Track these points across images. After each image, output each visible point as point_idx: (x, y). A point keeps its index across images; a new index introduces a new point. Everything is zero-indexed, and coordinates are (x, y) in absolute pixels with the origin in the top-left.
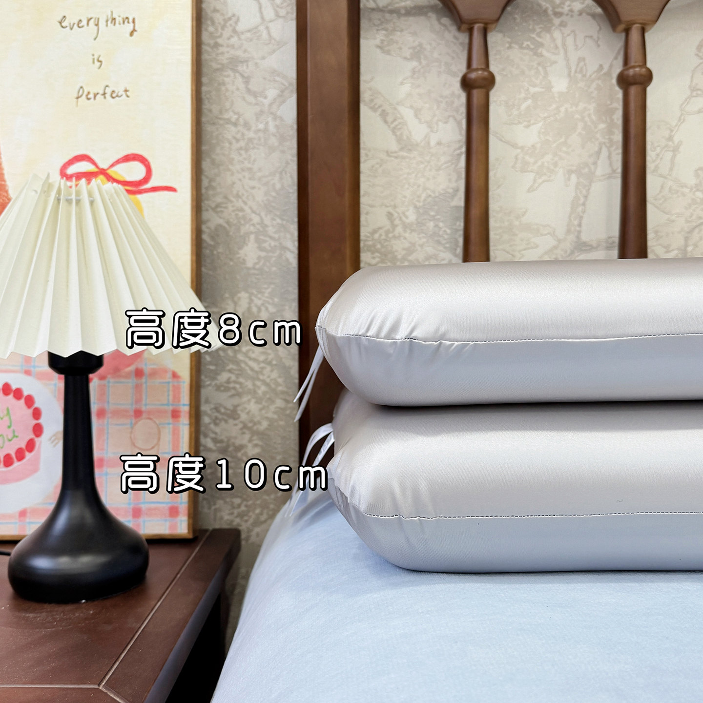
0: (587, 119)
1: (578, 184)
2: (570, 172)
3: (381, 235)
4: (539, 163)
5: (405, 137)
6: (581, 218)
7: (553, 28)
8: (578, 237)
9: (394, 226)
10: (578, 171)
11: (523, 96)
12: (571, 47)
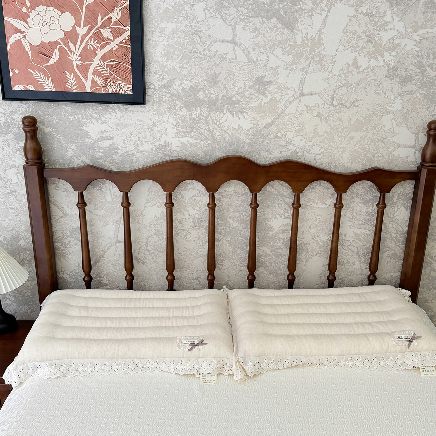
1: (116, 226)
4: (105, 220)
5: (65, 213)
9: (64, 236)
10: (116, 222)
11: (98, 202)
12: (111, 189)
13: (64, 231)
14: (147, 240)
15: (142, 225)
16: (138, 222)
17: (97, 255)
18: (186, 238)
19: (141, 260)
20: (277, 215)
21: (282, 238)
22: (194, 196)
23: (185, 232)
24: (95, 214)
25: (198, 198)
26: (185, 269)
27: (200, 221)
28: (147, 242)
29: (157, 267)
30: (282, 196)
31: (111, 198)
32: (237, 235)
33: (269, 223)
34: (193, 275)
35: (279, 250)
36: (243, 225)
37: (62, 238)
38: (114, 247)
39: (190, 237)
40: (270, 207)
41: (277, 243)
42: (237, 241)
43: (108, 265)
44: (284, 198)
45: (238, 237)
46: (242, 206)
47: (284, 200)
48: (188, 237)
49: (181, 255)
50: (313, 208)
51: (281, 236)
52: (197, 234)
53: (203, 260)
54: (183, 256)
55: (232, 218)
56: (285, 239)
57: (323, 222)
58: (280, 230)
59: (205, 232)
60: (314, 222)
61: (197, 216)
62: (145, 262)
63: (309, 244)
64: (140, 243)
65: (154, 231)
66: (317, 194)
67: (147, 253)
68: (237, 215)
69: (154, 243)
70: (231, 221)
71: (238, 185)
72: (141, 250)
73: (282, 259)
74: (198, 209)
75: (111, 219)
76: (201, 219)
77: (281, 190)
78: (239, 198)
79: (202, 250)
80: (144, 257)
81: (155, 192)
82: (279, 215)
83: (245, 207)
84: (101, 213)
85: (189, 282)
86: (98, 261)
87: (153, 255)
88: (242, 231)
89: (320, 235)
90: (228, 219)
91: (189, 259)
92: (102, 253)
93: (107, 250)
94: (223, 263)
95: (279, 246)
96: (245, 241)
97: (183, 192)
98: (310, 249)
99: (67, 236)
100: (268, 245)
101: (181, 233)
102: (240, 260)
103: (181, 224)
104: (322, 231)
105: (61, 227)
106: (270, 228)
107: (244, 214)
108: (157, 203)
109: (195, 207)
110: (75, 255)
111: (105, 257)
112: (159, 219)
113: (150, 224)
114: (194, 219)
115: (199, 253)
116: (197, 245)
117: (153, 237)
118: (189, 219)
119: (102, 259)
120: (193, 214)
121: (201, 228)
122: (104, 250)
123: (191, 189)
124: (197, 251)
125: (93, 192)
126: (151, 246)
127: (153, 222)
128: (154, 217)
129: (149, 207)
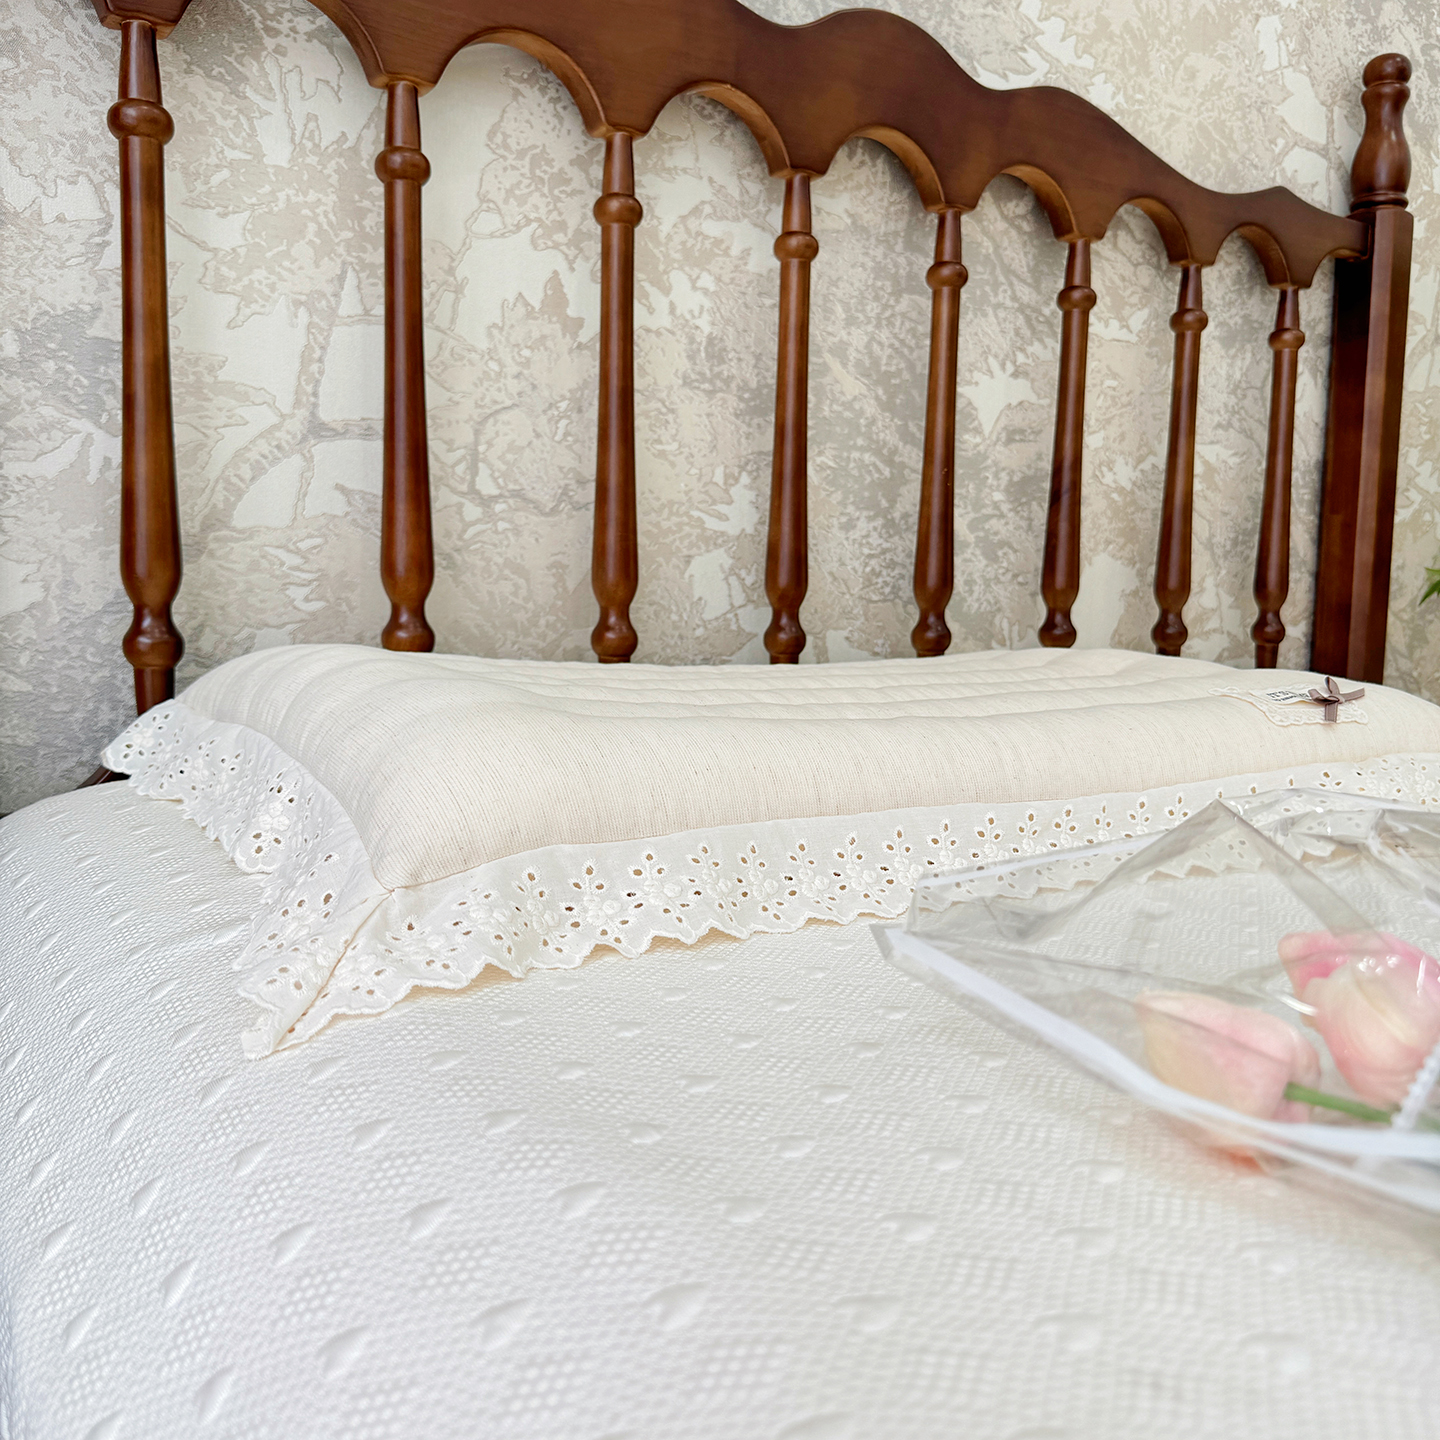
0: (322, 219)
1: (310, 325)
2: (298, 304)
4: (245, 281)
6: (318, 382)
7: (264, 53)
8: (313, 414)
11: (213, 159)
12: (294, 94)
14: (477, 433)
15: (452, 343)
18: (659, 441)
19: (444, 556)
22: (696, 211)
23: (654, 405)
24: (189, 238)
25: (713, 228)
27: (715, 350)
28: (473, 449)
29: (519, 601)
30: (1008, 271)
31: (290, 148)
32: (860, 442)
35: (994, 524)
36: (880, 392)
38: (296, 461)
39: (673, 438)
41: (990, 488)
42: (856, 473)
43: (253, 578)
44: (1015, 281)
45: (862, 449)
46: (877, 297)
47: (1014, 292)
48: (665, 436)
50: (1096, 341)
52: (705, 419)
55: (841, 353)
56: (1014, 472)
58: (998, 427)
59: (737, 416)
61: (705, 324)
65: (514, 386)
69: (510, 457)
70: (836, 368)
72: (443, 490)
74: (712, 288)
75: (281, 278)
76: (722, 340)
78: (867, 254)
79: (722, 508)
80: (460, 537)
81: (521, 154)
82: (996, 356)
84: (227, 232)
87: (501, 526)
88: (874, 420)
89: (1114, 463)
90: (828, 357)
92: (219, 498)
93: (253, 479)
95: (996, 505)
104: (1120, 442)
106: (969, 417)
107: (883, 338)
108: (531, 221)
109: (697, 271)
110: (45, 504)
111: (234, 529)
112: (536, 319)
113: (490, 336)
114: (692, 340)
115: (712, 524)
116: (704, 480)
117: (504, 417)
118: (672, 333)
119: (217, 539)
120: (691, 312)
121: (721, 390)
122: (234, 480)
123: (684, 171)
124: (702, 515)
125: (185, 87)
126: (497, 474)
127: (506, 328)
128: (512, 300)
129: (492, 235)
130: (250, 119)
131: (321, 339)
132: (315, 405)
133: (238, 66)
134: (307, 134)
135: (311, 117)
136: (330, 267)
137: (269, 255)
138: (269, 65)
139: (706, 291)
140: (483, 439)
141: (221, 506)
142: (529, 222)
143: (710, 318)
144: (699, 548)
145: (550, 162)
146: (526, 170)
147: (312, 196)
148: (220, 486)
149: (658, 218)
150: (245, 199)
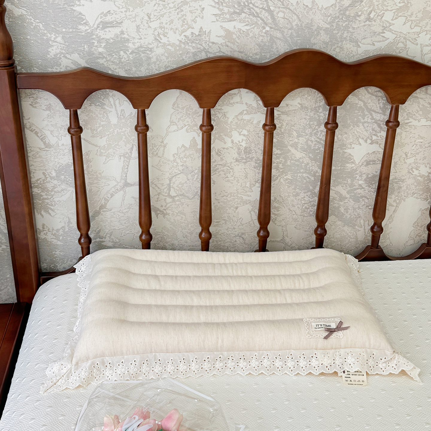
1: (124, 161)
2: (121, 156)
3: (41, 181)
4: (107, 153)
5: (47, 142)
6: (127, 174)
7: (109, 97)
8: (126, 181)
9: (47, 178)
10: (124, 156)
11: (98, 125)
12: (118, 105)
13: (46, 170)
14: (170, 181)
15: (163, 160)
16: (157, 154)
17: (96, 205)
18: (227, 177)
19: (161, 211)
20: (360, 140)
21: (364, 174)
22: (241, 113)
23: (225, 168)
24: (93, 145)
25: (246, 117)
26: (224, 222)
27: (247, 151)
28: (169, 185)
29: (183, 221)
30: (370, 110)
31: (117, 119)
32: (302, 171)
33: (348, 151)
34: (235, 230)
35: (359, 191)
36: (311, 155)
37: (44, 180)
38: (122, 192)
39: (232, 176)
40: (351, 127)
41: (358, 180)
42: (300, 180)
43: (112, 219)
44: (373, 113)
45: (303, 173)
46: (310, 127)
47: (372, 117)
48: (229, 176)
49: (219, 203)
50: (413, 127)
51: (364, 169)
52: (243, 170)
53: (250, 208)
54: (222, 204)
55: (295, 146)
56: (369, 174)
57: (426, 147)
58: (363, 161)
59: (255, 168)
60: (413, 148)
61: (244, 144)
62: (167, 214)
63: (403, 181)
64: (159, 186)
65: (181, 168)
66: (421, 106)
67: (169, 200)
68: (302, 140)
69: (180, 186)
70: (293, 150)
71: (306, 96)
72: (161, 196)
73: (363, 203)
74: (246, 134)
75: (117, 151)
76: (250, 147)
77: (370, 101)
78: (307, 115)
79: (249, 193)
80: (165, 207)
81: (183, 108)
82: (363, 138)
83: (315, 129)
84: (102, 142)
85: (229, 240)
86: (97, 213)
87: (177, 203)
88: (308, 164)
89: (419, 167)
90: (289, 148)
91: (230, 208)
92: (103, 202)
93: (111, 197)
94: (279, 212)
95: (360, 185)
96: (313, 179)
97: (225, 108)
98: (404, 188)
99: (52, 178)
100: (344, 184)
101: (219, 170)
102: (304, 207)
103: (219, 156)
104: (423, 160)
105: (42, 164)
106: (349, 159)
107: (313, 139)
108: (186, 125)
109: (241, 130)
110: (64, 206)
111: (107, 209)
112: (187, 150)
113: (174, 157)
114: (239, 149)
115: (245, 198)
116: (243, 186)
117: (178, 176)
118: (233, 148)
119: (103, 211)
120: (239, 141)
121: (249, 161)
122: (106, 198)
123: (237, 103)
124: (242, 196)
125: (90, 109)
126: (176, 190)
127: (179, 154)
128: (180, 147)
129: (174, 131)
130: (107, 114)
131: (127, 163)
132: (126, 179)
133: (103, 102)
134: (121, 115)
135: (122, 110)
136: (129, 146)
137: (113, 145)
138: (111, 99)
139: (244, 135)
140: (172, 182)
141: (103, 204)
142: (186, 126)
143: (245, 142)
144: (241, 205)
145: (192, 109)
146: (185, 112)
147: (124, 129)
148: (103, 199)
149: (227, 118)
150: (106, 133)
